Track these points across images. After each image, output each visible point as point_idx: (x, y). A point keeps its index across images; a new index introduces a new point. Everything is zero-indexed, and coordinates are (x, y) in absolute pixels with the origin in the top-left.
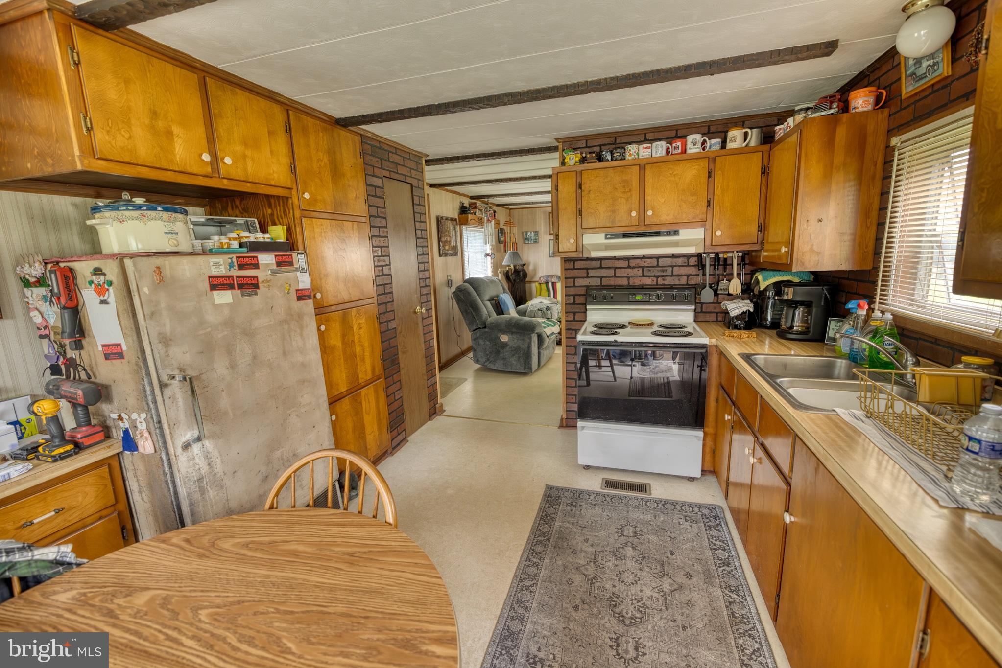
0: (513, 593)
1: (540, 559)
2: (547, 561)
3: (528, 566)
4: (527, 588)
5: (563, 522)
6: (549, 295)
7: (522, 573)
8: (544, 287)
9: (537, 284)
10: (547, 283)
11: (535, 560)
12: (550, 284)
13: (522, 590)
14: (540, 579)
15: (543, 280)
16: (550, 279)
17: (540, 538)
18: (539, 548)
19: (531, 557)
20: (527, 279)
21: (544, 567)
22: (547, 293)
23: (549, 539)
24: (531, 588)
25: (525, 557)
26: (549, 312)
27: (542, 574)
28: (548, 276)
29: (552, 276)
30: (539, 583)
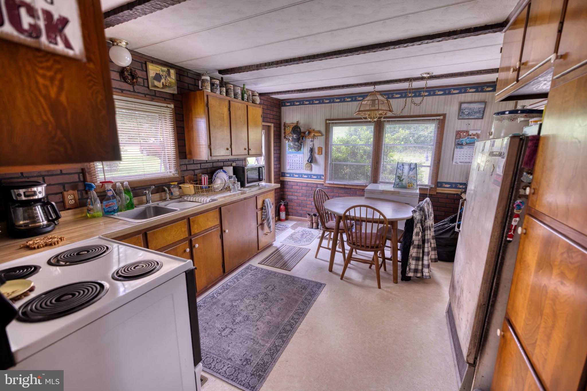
0: (308, 308)
1: (290, 321)
2: (286, 320)
3: (297, 319)
4: (301, 309)
5: (263, 346)
7: (301, 316)
11: (293, 321)
13: (303, 309)
14: (293, 312)
17: (285, 335)
18: (288, 328)
19: (295, 323)
21: (289, 317)
23: (280, 333)
24: (299, 308)
25: (298, 324)
27: (292, 314)
30: (294, 310)
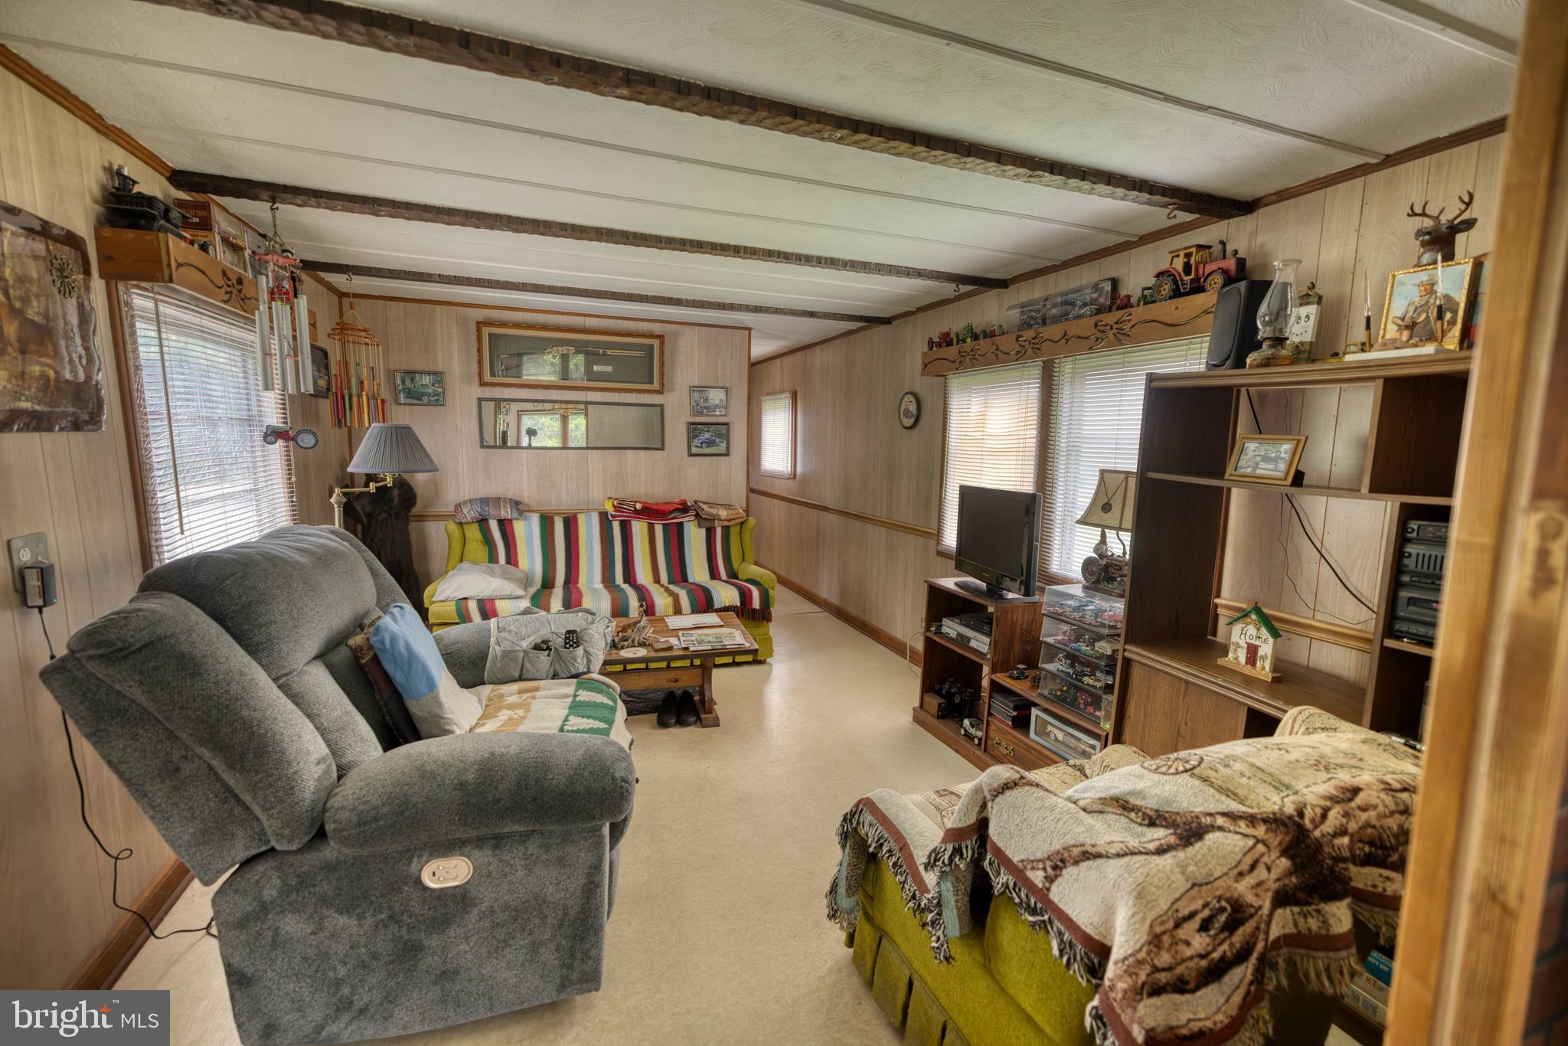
6: (493, 559)
8: (474, 533)
9: (452, 526)
10: (483, 522)
12: (494, 526)
15: (469, 513)
16: (492, 511)
20: (416, 510)
22: (484, 552)
26: (580, 651)
28: (485, 501)
29: (497, 501)
